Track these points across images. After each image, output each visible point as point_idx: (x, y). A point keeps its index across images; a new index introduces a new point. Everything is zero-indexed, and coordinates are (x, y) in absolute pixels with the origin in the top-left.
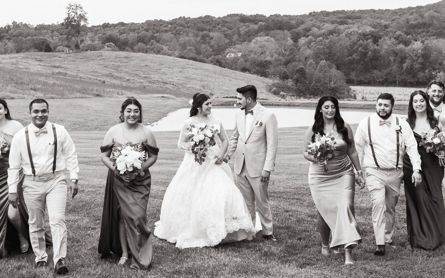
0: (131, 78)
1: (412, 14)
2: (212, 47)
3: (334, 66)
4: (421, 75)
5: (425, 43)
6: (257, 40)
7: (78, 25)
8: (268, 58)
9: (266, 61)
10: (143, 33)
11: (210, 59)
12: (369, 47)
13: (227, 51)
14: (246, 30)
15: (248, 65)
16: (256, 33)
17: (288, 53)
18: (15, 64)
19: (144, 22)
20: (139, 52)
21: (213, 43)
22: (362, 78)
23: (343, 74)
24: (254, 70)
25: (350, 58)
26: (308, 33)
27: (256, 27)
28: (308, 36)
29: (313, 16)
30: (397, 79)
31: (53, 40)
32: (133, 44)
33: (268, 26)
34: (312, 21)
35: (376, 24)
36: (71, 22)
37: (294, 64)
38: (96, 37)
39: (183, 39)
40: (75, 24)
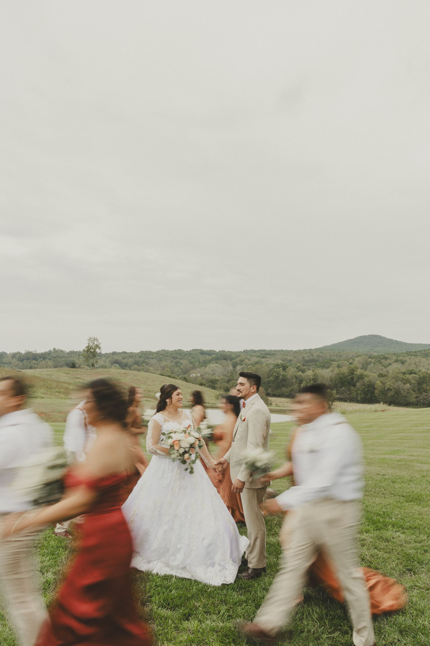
1: (306, 353)
5: (315, 371)
6: (210, 366)
7: (95, 351)
8: (217, 378)
9: (215, 380)
10: (138, 359)
11: (180, 377)
12: (280, 373)
13: (191, 372)
14: (204, 359)
15: (204, 382)
16: (210, 362)
17: (230, 375)
18: (50, 375)
19: (139, 352)
20: (134, 370)
21: (182, 366)
22: (275, 392)
24: (208, 385)
25: (268, 379)
26: (242, 363)
27: (210, 358)
28: (242, 365)
29: (246, 352)
31: (79, 361)
32: (131, 366)
33: (217, 358)
34: (245, 355)
35: (284, 359)
36: (90, 349)
37: (233, 382)
38: (107, 360)
39: (164, 363)
40: (92, 350)
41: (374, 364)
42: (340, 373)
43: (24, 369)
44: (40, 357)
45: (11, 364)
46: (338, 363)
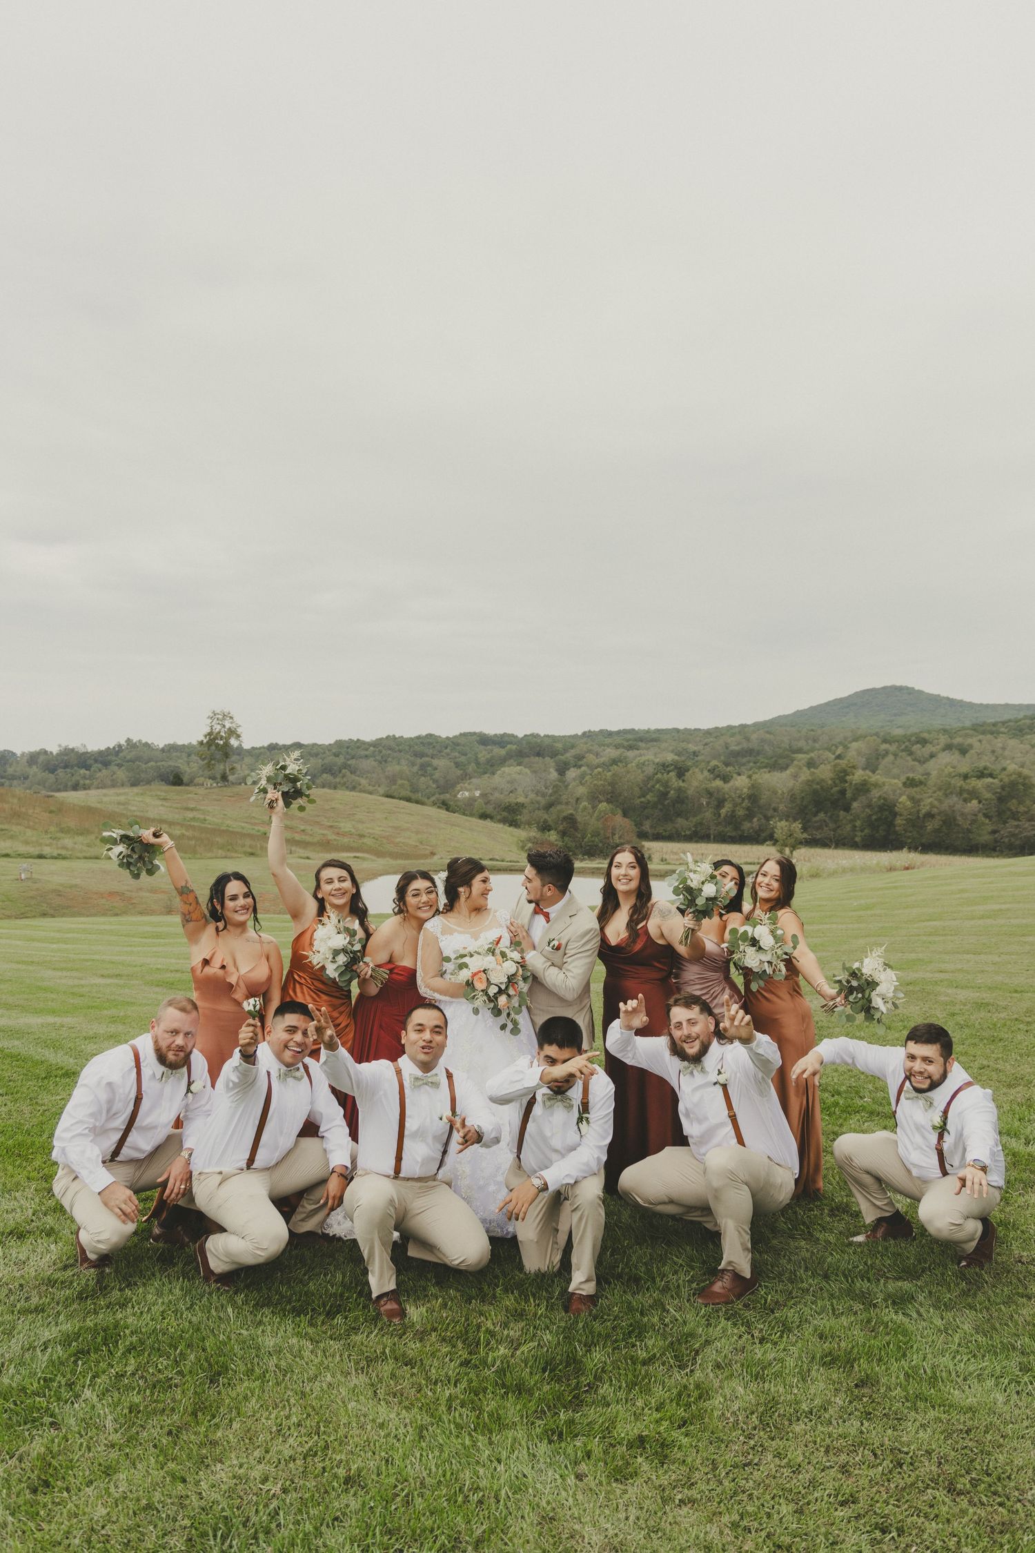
0: (308, 828)
1: (733, 735)
2: (435, 781)
3: (620, 811)
4: (746, 826)
5: (753, 778)
6: (504, 772)
7: (227, 744)
8: (521, 800)
9: (517, 804)
10: (330, 759)
11: (433, 798)
12: (670, 784)
13: (458, 787)
14: (488, 756)
15: (489, 809)
16: (503, 761)
17: (550, 791)
18: (123, 804)
19: (332, 742)
21: (437, 775)
22: (660, 830)
23: (633, 823)
24: (499, 817)
25: (643, 799)
26: (580, 763)
27: (503, 752)
28: (580, 767)
29: (588, 737)
30: (712, 832)
31: (189, 768)
32: (315, 776)
33: (520, 752)
34: (586, 743)
35: (681, 750)
36: (215, 738)
37: (559, 807)
38: (257, 764)
39: (392, 768)
40: (221, 742)
41: (895, 755)
42: (813, 781)
43: (59, 790)
44: (96, 761)
45: (26, 778)
46: (808, 756)
